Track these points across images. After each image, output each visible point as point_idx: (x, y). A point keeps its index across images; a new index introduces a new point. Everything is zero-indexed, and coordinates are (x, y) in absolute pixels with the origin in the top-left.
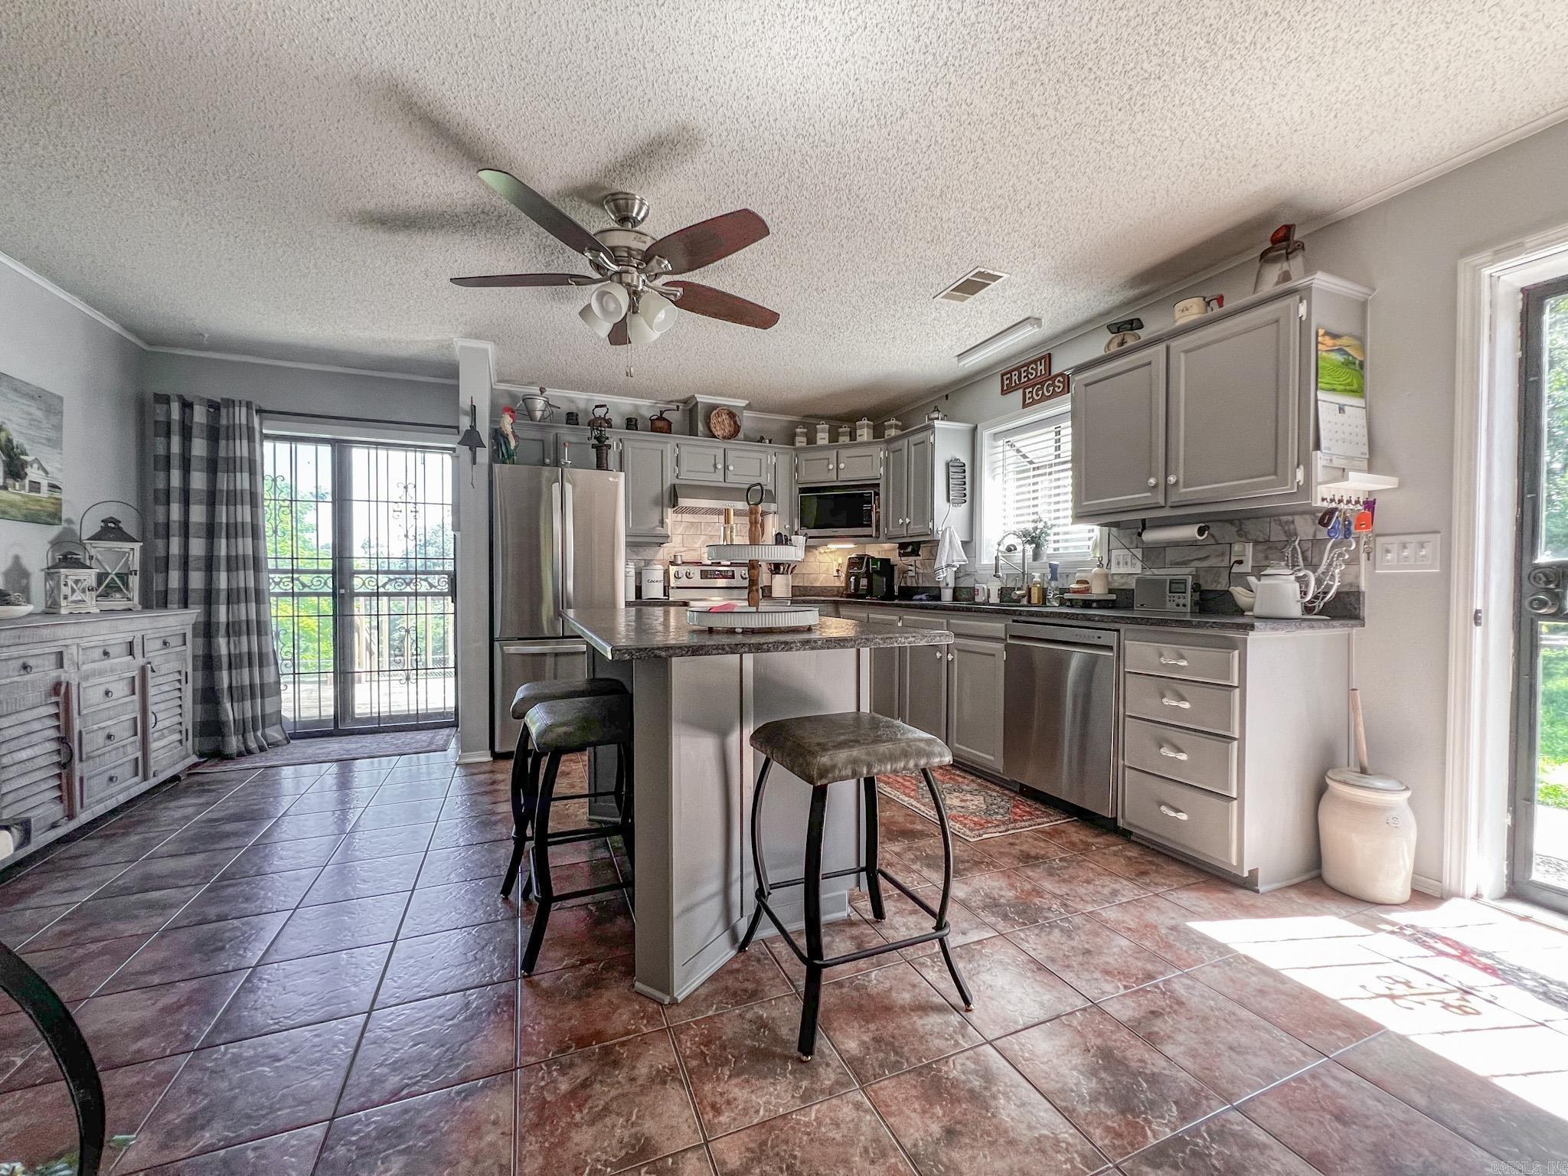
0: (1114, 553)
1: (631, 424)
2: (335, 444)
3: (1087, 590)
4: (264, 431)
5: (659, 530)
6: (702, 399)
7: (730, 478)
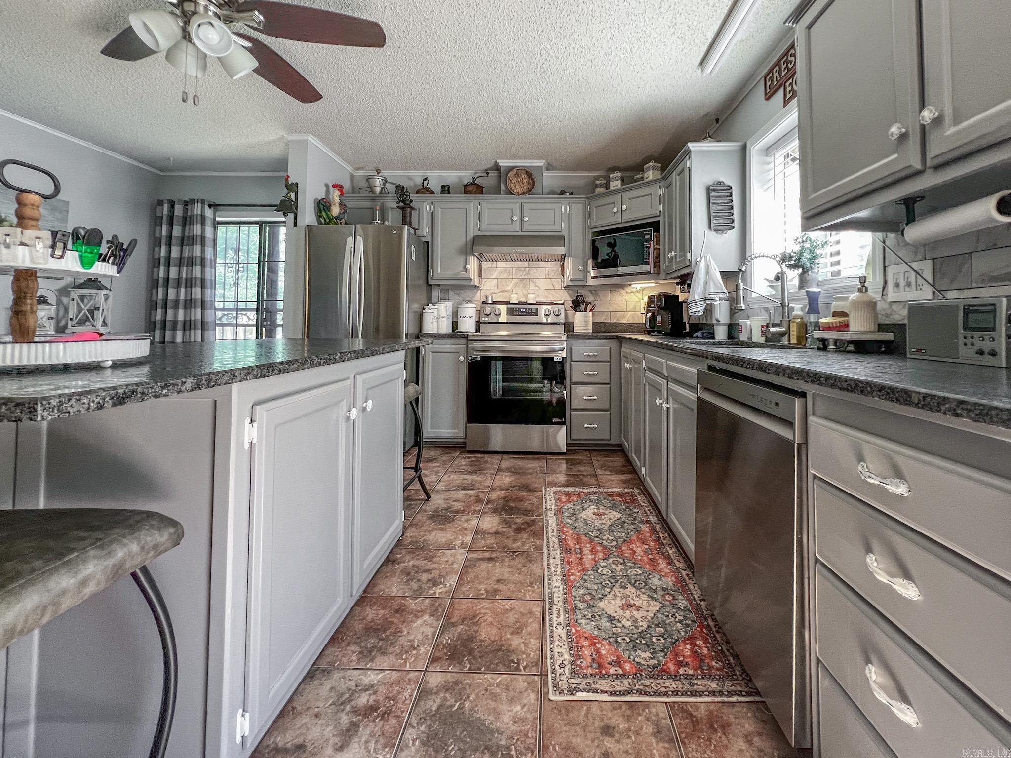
0: (891, 270)
1: (446, 190)
2: (261, 224)
3: (845, 326)
4: (218, 219)
5: (463, 275)
6: (504, 163)
7: (526, 227)
